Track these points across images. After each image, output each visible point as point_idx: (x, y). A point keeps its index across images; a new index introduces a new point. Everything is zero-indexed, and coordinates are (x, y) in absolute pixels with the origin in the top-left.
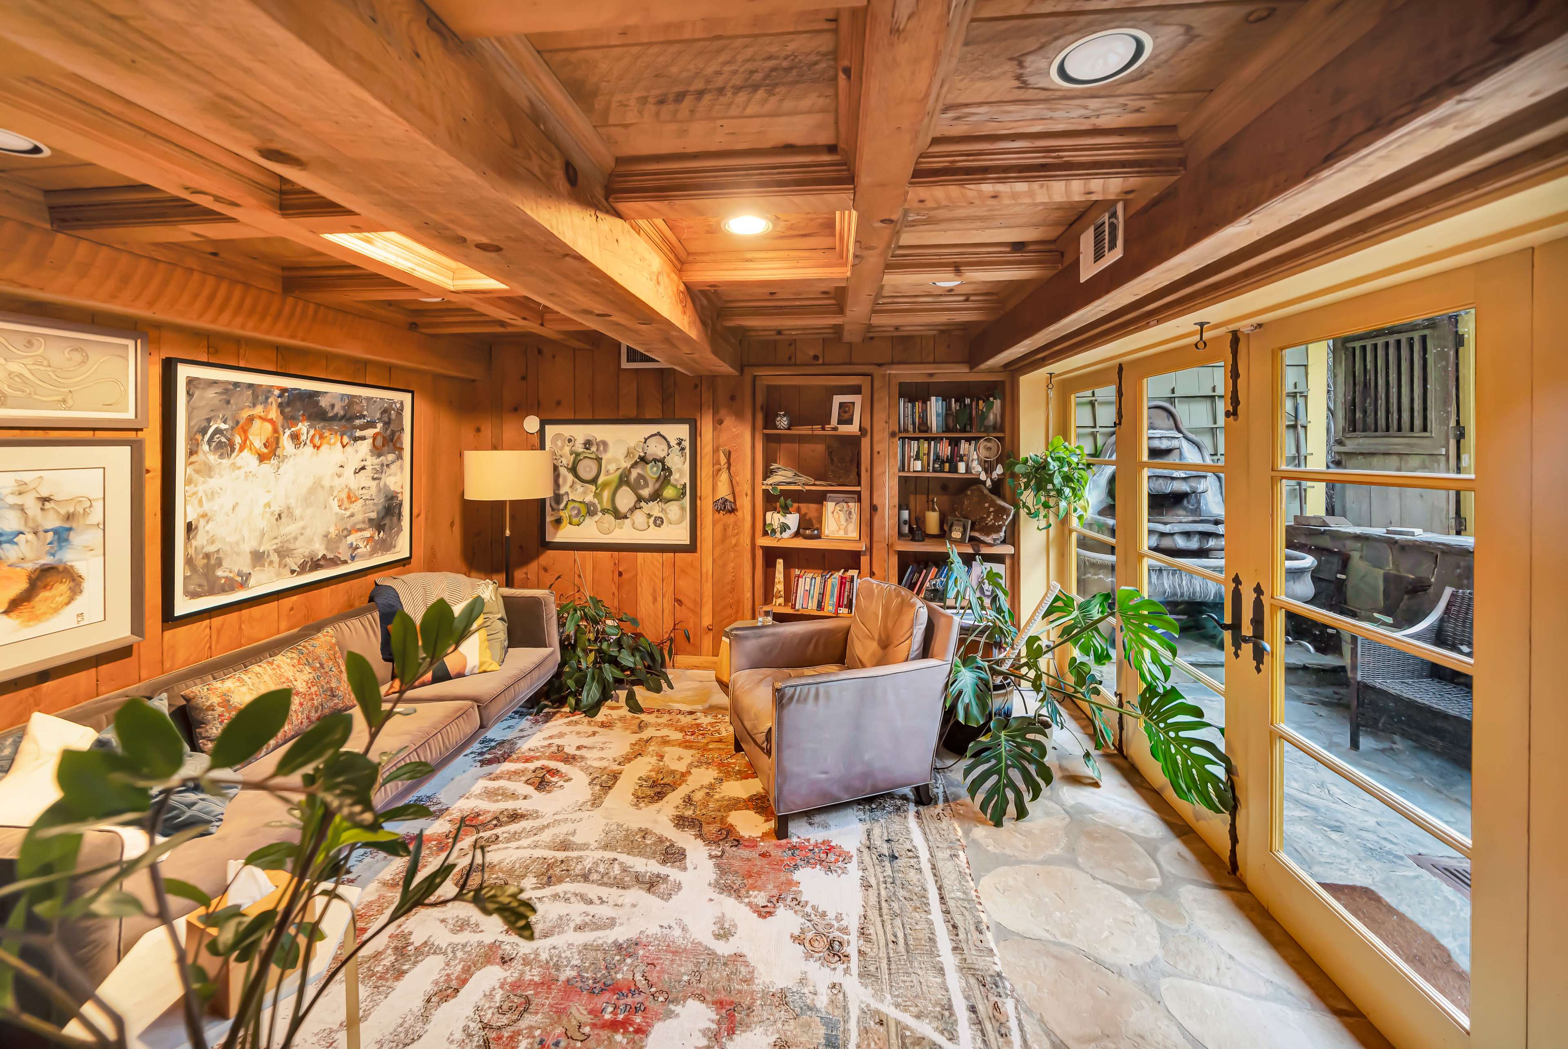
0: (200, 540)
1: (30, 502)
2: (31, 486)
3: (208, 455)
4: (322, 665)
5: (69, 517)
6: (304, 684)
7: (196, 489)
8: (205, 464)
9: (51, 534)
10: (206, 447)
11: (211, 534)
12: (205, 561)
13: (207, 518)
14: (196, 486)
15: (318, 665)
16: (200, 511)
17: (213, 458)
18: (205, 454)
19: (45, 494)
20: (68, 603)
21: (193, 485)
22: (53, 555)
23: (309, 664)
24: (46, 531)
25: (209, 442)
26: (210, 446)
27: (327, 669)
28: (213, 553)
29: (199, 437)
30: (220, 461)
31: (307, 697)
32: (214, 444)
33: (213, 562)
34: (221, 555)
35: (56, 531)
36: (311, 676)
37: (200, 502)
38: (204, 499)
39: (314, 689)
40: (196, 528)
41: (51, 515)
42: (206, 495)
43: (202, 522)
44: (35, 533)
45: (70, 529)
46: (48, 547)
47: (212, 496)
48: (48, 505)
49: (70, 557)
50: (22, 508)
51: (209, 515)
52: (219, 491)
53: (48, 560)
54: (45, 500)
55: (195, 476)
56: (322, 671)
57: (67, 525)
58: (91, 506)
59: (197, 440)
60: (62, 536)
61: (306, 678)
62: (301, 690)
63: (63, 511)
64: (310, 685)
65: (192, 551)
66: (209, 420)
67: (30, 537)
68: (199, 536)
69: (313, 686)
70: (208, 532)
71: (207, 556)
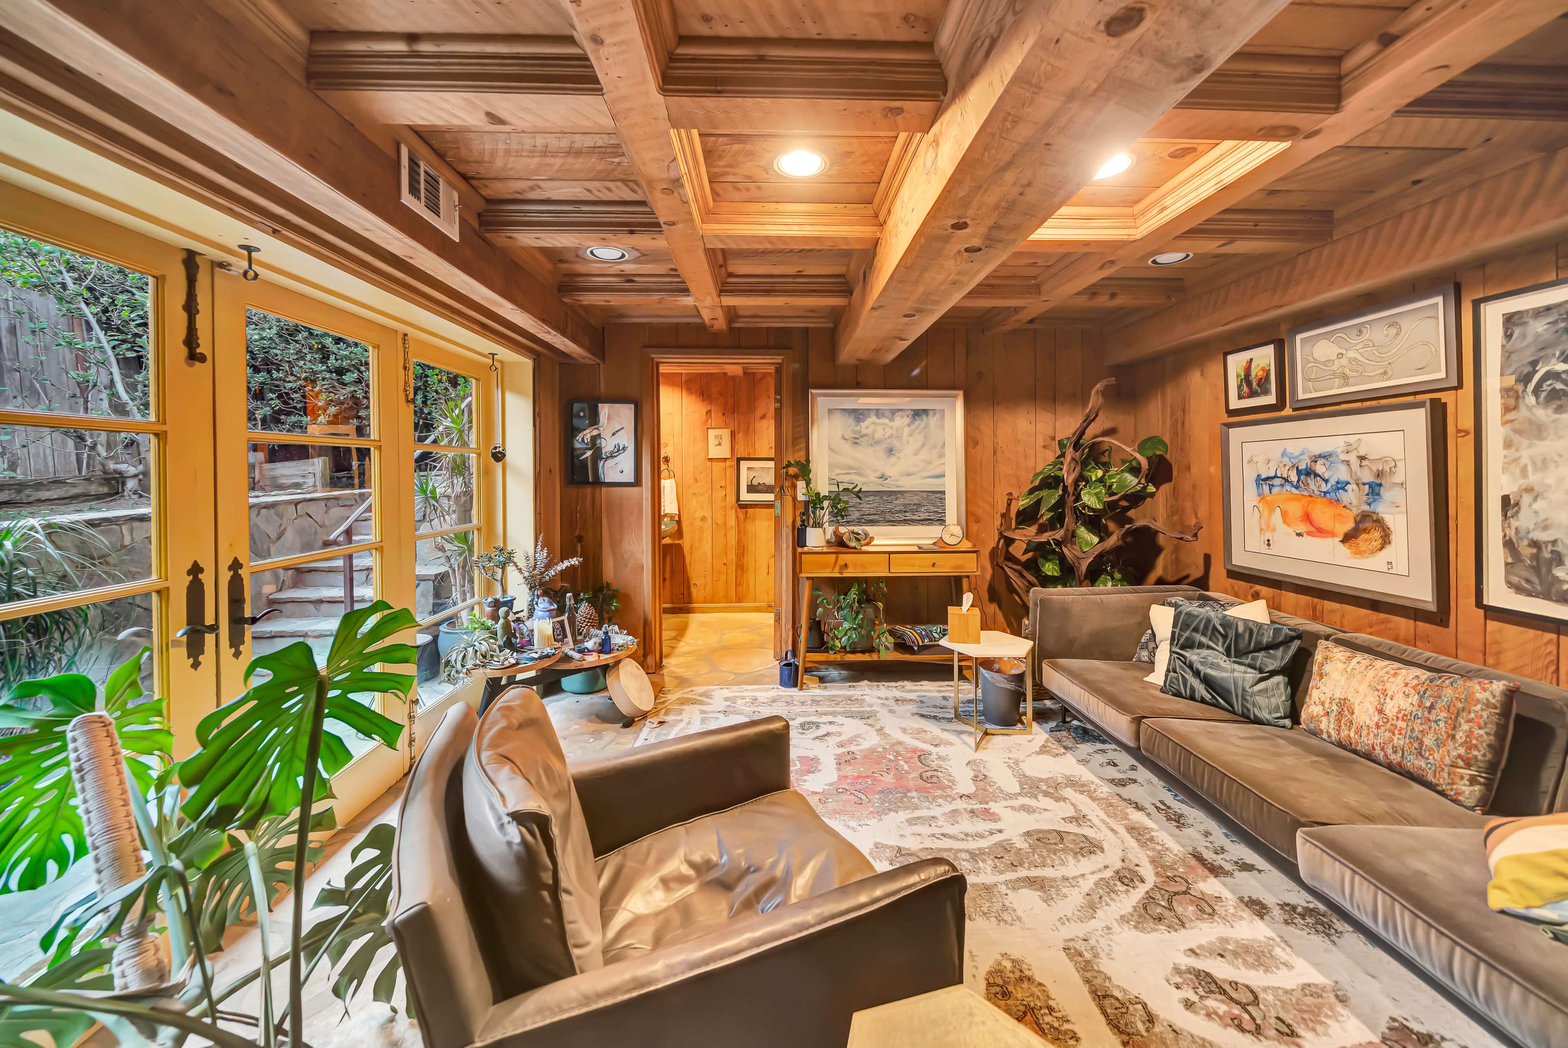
0: (1524, 520)
1: (1353, 458)
2: (1354, 446)
3: (1535, 410)
4: (1431, 708)
5: (1379, 474)
6: (1396, 710)
7: (1517, 455)
8: (1530, 421)
9: (1367, 487)
10: (1531, 400)
11: (1543, 516)
12: (1534, 551)
13: (1534, 494)
14: (1517, 450)
15: (1428, 704)
16: (1524, 483)
17: (1543, 414)
18: (1530, 408)
19: (1362, 454)
20: (1381, 549)
21: (1513, 449)
22: (1369, 504)
23: (1422, 697)
24: (1364, 484)
25: (1536, 392)
26: (1537, 398)
27: (1432, 717)
28: (1546, 543)
29: (1520, 388)
30: (1556, 416)
31: (1388, 725)
32: (1543, 395)
33: (1547, 555)
34: (1560, 548)
35: (1371, 485)
36: (1410, 709)
37: (1524, 471)
38: (1530, 469)
39: (1401, 724)
40: (1517, 504)
41: (1366, 471)
42: (1534, 463)
43: (1526, 499)
44: (1358, 485)
45: (1380, 485)
46: (1365, 498)
47: (1544, 464)
48: (1364, 463)
49: (1382, 509)
50: (1347, 463)
51: (1536, 489)
52: (1556, 458)
53: (1366, 508)
54: (1362, 458)
55: (1516, 438)
56: (1426, 714)
57: (1378, 482)
58: (1395, 466)
59: (1517, 392)
60: (1374, 490)
61: (1403, 707)
62: (1387, 712)
63: (1374, 469)
64: (1400, 715)
65: (1511, 533)
66: (1534, 364)
67: (1355, 487)
68: (1522, 515)
69: (1403, 720)
70: (1536, 512)
71: (1535, 544)
